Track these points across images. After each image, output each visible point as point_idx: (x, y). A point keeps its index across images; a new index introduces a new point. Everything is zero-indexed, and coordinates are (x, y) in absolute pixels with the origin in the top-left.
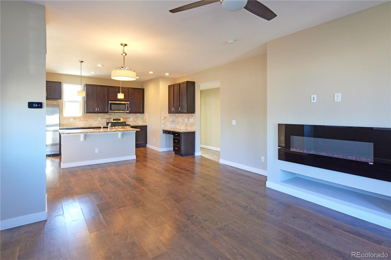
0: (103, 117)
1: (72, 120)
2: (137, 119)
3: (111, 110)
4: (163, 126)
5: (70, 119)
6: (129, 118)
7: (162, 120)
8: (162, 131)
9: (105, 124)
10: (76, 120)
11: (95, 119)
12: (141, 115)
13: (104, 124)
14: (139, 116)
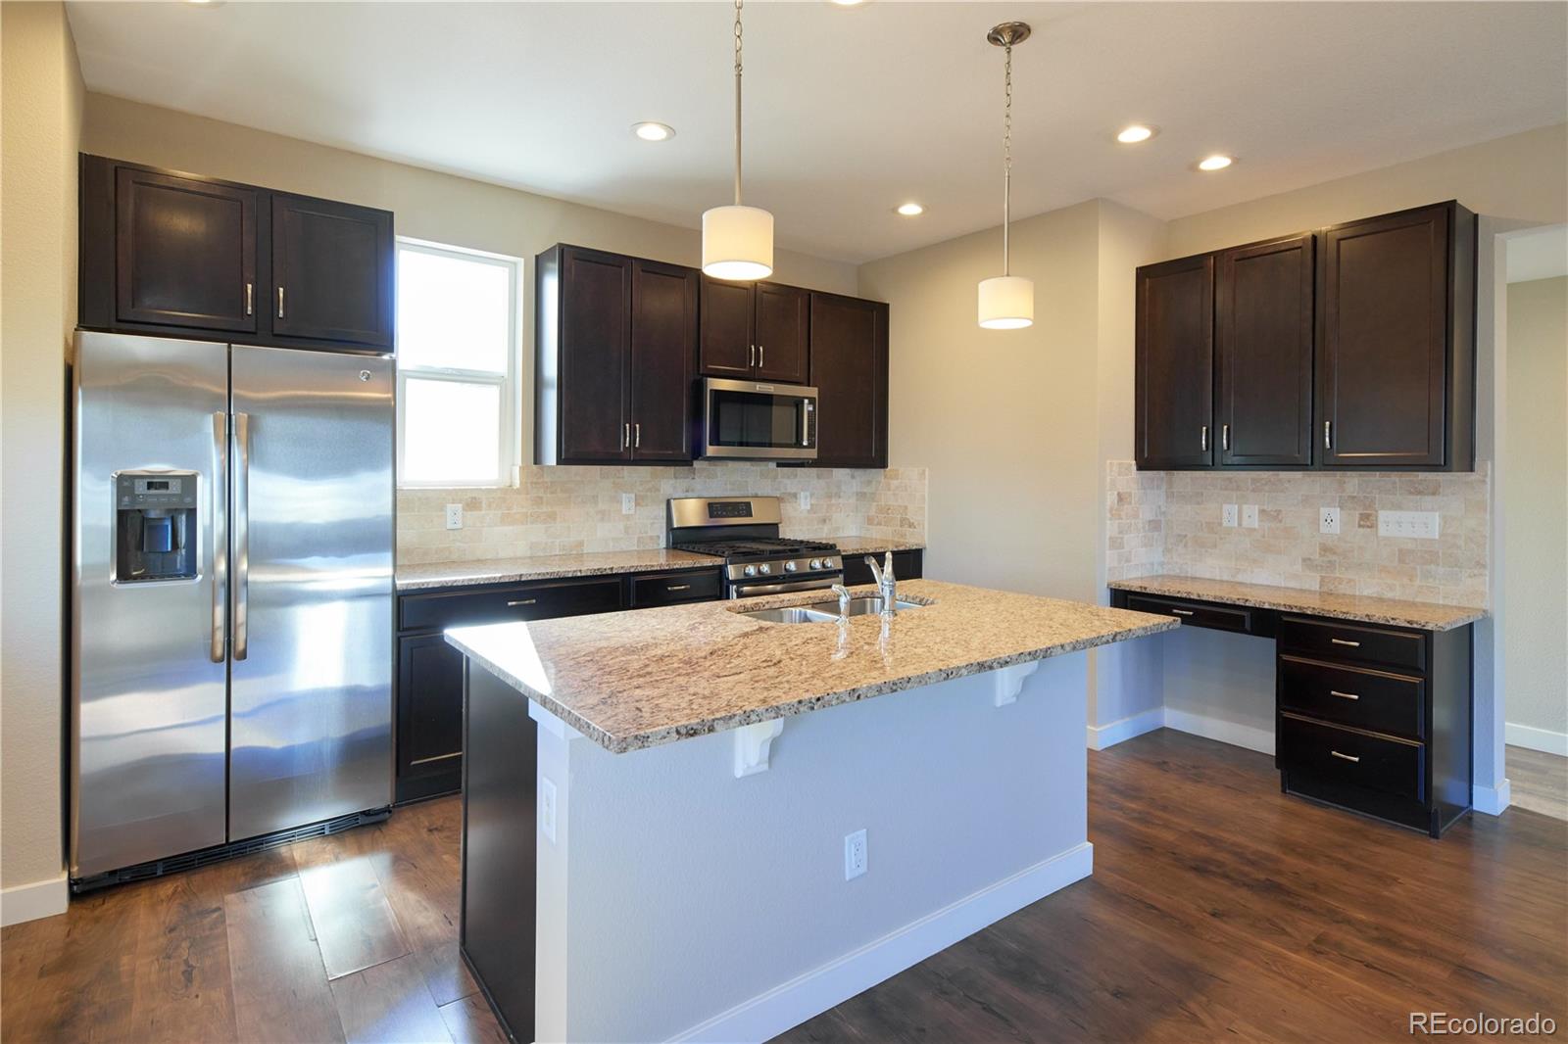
0: (650, 490)
1: (454, 516)
2: (833, 501)
3: (716, 441)
4: (1110, 557)
5: (442, 508)
6: (790, 494)
7: (1108, 515)
8: (1109, 591)
9: (658, 537)
10: (483, 512)
11: (601, 506)
12: (853, 477)
13: (651, 538)
14: (843, 488)
